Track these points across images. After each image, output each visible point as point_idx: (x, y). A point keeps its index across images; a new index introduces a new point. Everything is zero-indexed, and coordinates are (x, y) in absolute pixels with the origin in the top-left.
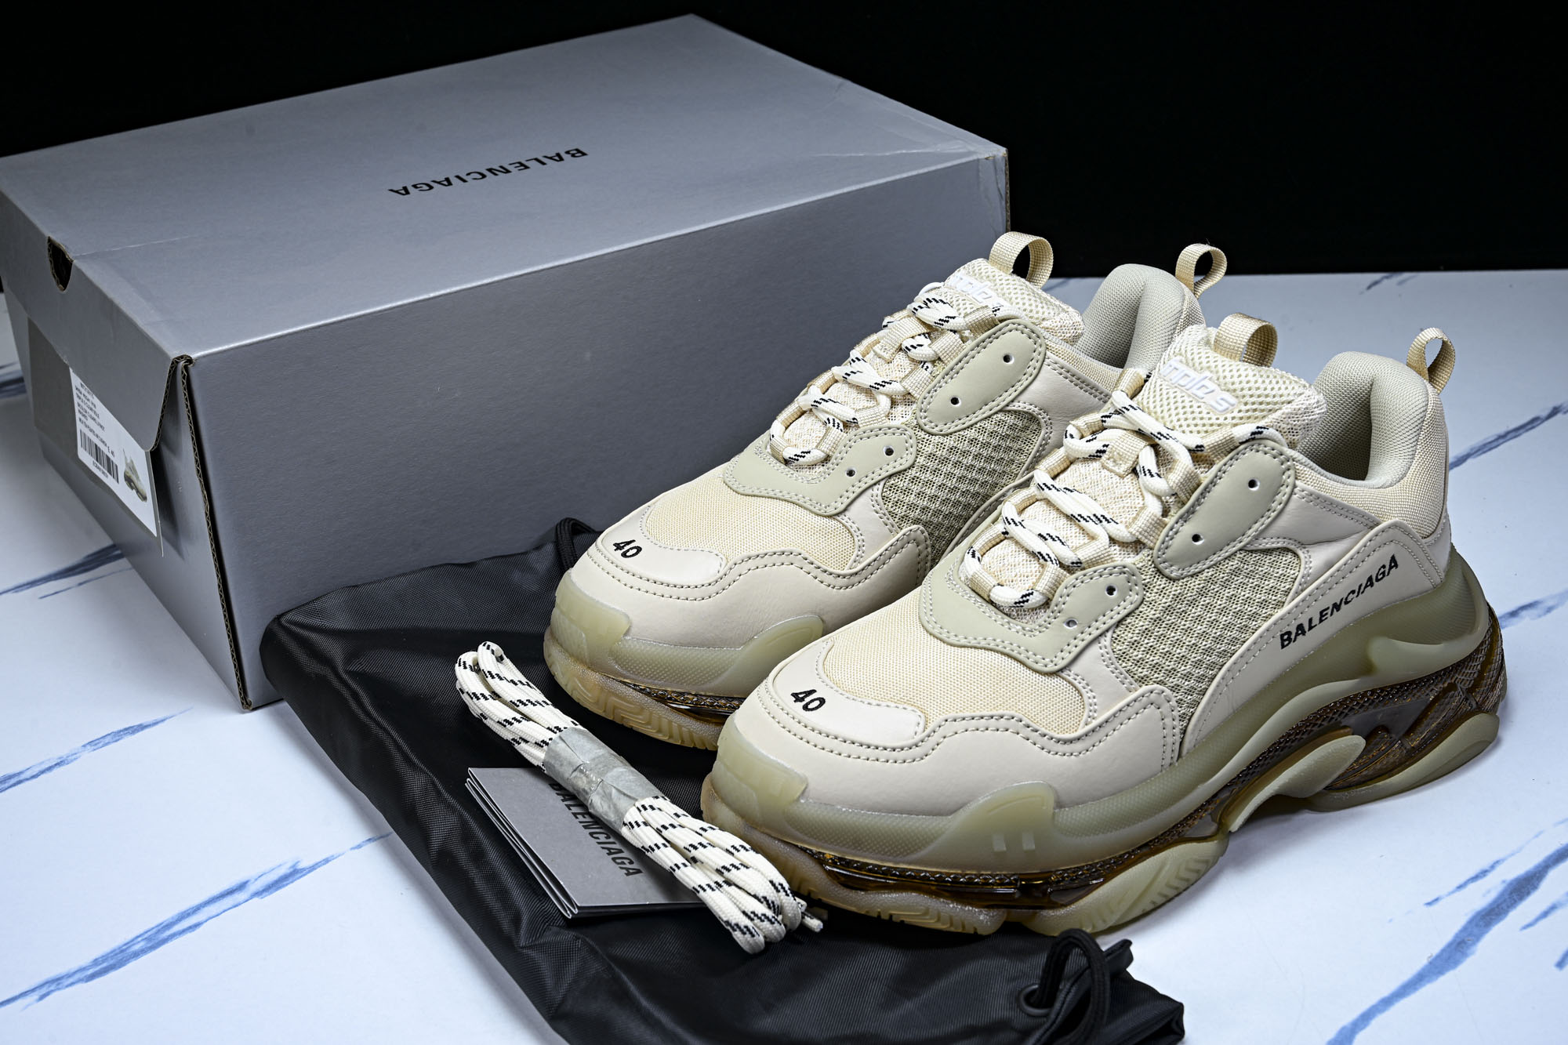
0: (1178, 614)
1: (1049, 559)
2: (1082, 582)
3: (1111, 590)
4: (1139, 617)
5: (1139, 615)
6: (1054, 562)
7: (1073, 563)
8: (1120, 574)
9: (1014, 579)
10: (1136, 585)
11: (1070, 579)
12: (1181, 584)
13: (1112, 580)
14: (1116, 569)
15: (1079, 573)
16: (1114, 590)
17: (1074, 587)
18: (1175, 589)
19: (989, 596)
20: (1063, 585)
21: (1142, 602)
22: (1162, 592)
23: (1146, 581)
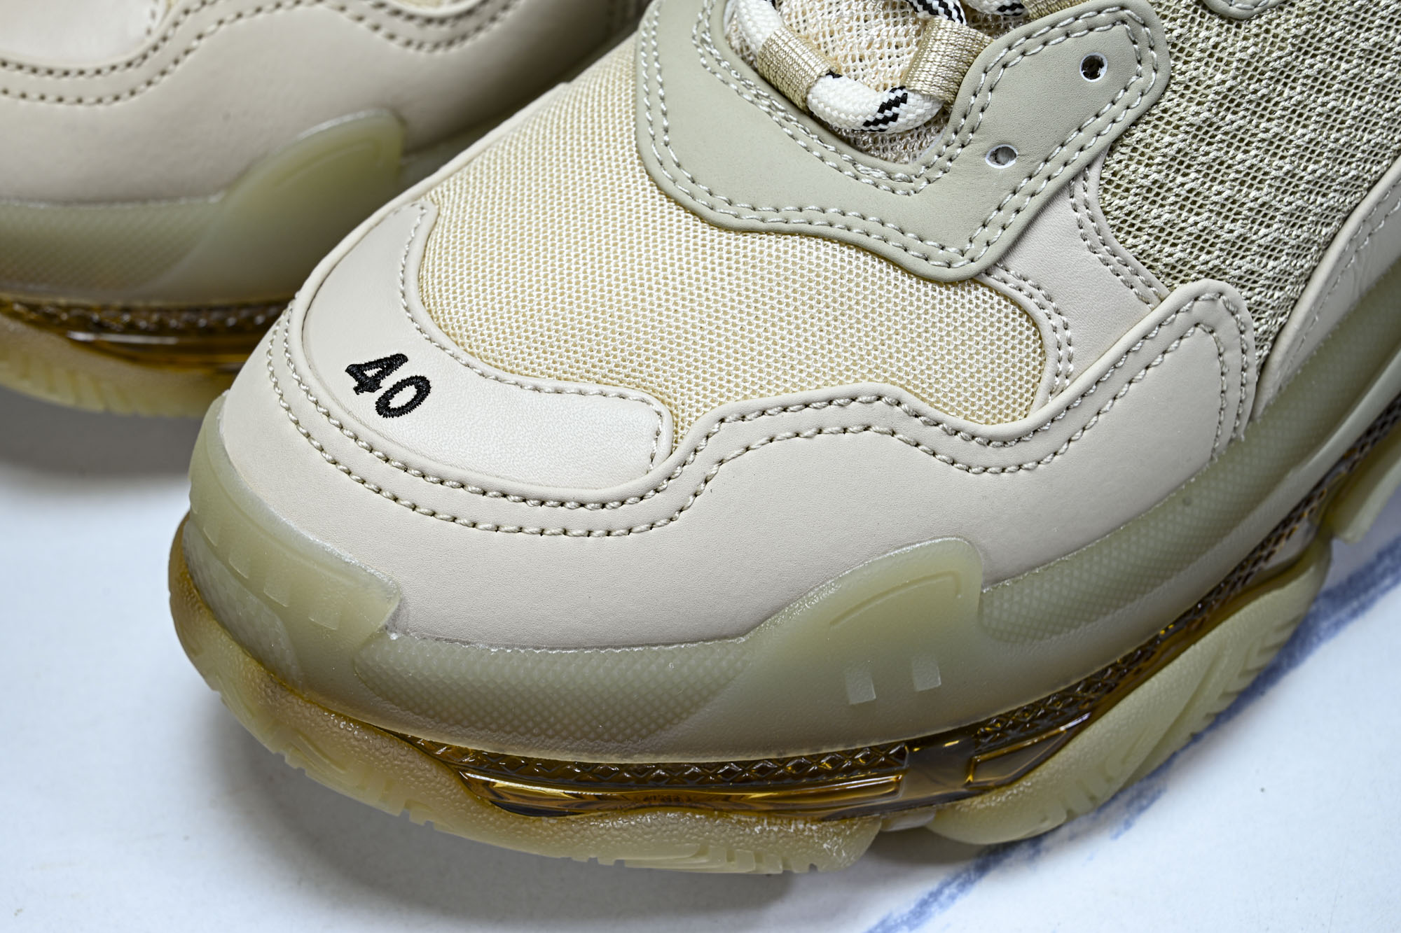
0: (1252, 107)
1: (941, 10)
2: (1023, 54)
3: (1092, 67)
4: (1162, 124)
5: (1160, 119)
6: (955, 13)
7: (1002, 8)
8: (1114, 24)
9: (867, 53)
10: (1152, 48)
11: (995, 47)
12: (1255, 31)
13: (1093, 44)
14: (1103, 15)
15: (1015, 32)
16: (1101, 65)
17: (1004, 66)
18: (1239, 45)
19: (805, 100)
20: (978, 63)
21: (1168, 86)
22: (1211, 55)
23: (1175, 33)
